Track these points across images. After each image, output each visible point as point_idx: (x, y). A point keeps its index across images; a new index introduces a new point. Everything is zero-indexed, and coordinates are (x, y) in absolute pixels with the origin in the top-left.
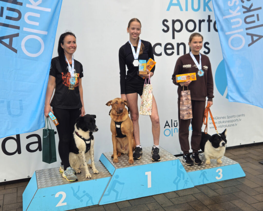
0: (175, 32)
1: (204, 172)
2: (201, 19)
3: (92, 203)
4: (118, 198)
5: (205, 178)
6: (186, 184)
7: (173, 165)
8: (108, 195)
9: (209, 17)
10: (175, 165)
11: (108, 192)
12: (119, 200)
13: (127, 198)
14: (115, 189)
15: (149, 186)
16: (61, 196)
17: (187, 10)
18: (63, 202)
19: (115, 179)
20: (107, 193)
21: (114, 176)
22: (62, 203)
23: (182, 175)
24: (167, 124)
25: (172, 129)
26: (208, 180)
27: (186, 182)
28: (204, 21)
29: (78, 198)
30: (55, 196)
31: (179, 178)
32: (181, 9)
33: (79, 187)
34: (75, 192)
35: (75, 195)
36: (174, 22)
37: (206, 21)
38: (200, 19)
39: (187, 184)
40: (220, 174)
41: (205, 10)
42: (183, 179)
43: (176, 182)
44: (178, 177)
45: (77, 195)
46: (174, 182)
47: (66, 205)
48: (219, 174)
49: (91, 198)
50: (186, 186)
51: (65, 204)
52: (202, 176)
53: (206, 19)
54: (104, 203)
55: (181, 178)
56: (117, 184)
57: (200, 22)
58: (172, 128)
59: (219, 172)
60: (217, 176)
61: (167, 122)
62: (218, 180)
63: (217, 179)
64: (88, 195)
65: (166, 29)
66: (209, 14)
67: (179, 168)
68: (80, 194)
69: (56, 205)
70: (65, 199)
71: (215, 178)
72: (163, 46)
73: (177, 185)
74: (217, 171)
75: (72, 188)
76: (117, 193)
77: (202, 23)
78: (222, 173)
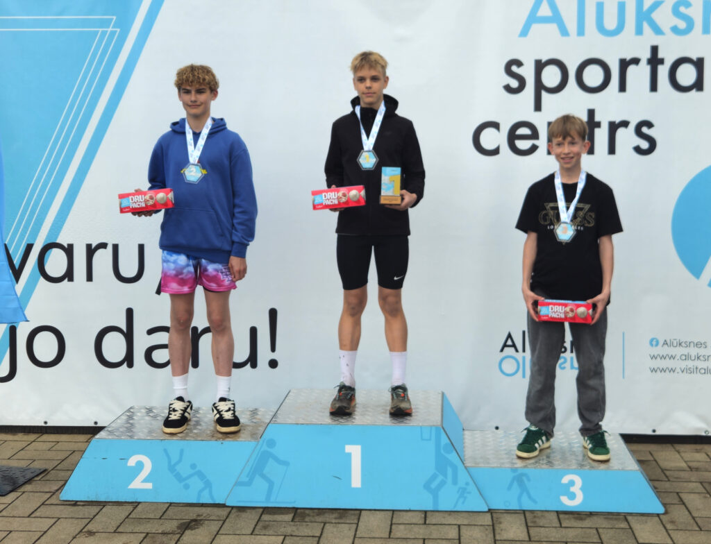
0: (544, 94)
1: (523, 475)
2: (628, 58)
3: (212, 497)
4: (272, 499)
5: (525, 494)
6: (461, 500)
7: (422, 439)
8: (249, 484)
9: (655, 49)
10: (430, 440)
11: (247, 477)
12: (276, 502)
13: (295, 502)
14: (264, 472)
15: (356, 481)
16: (140, 465)
17: (581, 32)
18: (145, 481)
19: (265, 448)
20: (247, 479)
21: (264, 442)
22: (142, 482)
23: (450, 471)
24: (509, 342)
25: (524, 358)
26: (535, 502)
27: (463, 492)
28: (636, 61)
29: (179, 478)
30: (127, 462)
31: (440, 478)
32: (564, 32)
33: (182, 452)
34: (173, 463)
35: (172, 468)
36: (540, 66)
37: (644, 63)
38: (623, 56)
39: (465, 498)
40: (576, 489)
41: (639, 31)
42: (455, 482)
43: (433, 485)
44: (437, 473)
45: (176, 470)
46: (427, 486)
47: (150, 490)
48: (572, 489)
49: (208, 484)
50: (463, 503)
51: (149, 486)
52: (515, 484)
53: (645, 55)
54: (240, 501)
55: (446, 478)
56: (271, 460)
57: (624, 65)
58: (524, 354)
59: (572, 483)
60: (564, 495)
61: (509, 336)
62: (565, 506)
63: (562, 504)
64: (201, 475)
65: (514, 84)
66: (655, 43)
67: (442, 452)
68: (184, 469)
69: (130, 484)
70: (150, 474)
71: (559, 499)
72: (505, 129)
73: (435, 494)
74: (565, 480)
75: (165, 451)
76: (271, 484)
77: (631, 70)
78: (582, 489)
